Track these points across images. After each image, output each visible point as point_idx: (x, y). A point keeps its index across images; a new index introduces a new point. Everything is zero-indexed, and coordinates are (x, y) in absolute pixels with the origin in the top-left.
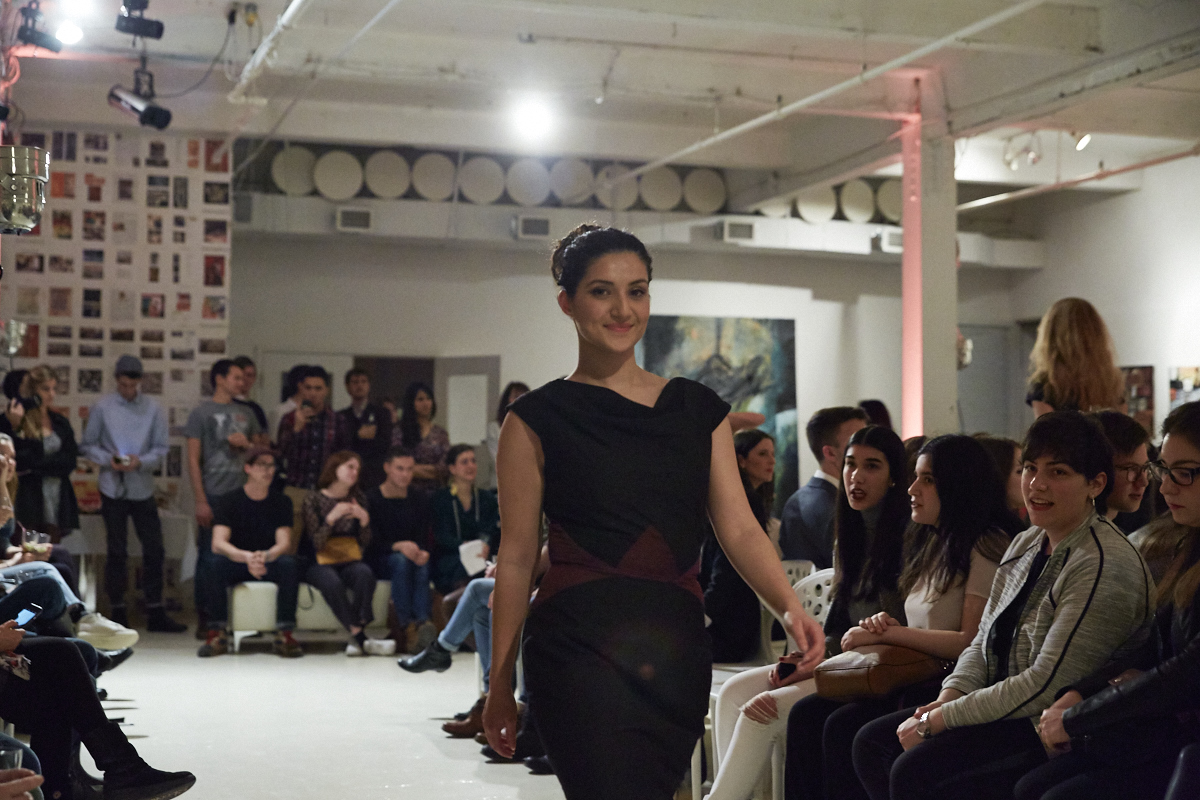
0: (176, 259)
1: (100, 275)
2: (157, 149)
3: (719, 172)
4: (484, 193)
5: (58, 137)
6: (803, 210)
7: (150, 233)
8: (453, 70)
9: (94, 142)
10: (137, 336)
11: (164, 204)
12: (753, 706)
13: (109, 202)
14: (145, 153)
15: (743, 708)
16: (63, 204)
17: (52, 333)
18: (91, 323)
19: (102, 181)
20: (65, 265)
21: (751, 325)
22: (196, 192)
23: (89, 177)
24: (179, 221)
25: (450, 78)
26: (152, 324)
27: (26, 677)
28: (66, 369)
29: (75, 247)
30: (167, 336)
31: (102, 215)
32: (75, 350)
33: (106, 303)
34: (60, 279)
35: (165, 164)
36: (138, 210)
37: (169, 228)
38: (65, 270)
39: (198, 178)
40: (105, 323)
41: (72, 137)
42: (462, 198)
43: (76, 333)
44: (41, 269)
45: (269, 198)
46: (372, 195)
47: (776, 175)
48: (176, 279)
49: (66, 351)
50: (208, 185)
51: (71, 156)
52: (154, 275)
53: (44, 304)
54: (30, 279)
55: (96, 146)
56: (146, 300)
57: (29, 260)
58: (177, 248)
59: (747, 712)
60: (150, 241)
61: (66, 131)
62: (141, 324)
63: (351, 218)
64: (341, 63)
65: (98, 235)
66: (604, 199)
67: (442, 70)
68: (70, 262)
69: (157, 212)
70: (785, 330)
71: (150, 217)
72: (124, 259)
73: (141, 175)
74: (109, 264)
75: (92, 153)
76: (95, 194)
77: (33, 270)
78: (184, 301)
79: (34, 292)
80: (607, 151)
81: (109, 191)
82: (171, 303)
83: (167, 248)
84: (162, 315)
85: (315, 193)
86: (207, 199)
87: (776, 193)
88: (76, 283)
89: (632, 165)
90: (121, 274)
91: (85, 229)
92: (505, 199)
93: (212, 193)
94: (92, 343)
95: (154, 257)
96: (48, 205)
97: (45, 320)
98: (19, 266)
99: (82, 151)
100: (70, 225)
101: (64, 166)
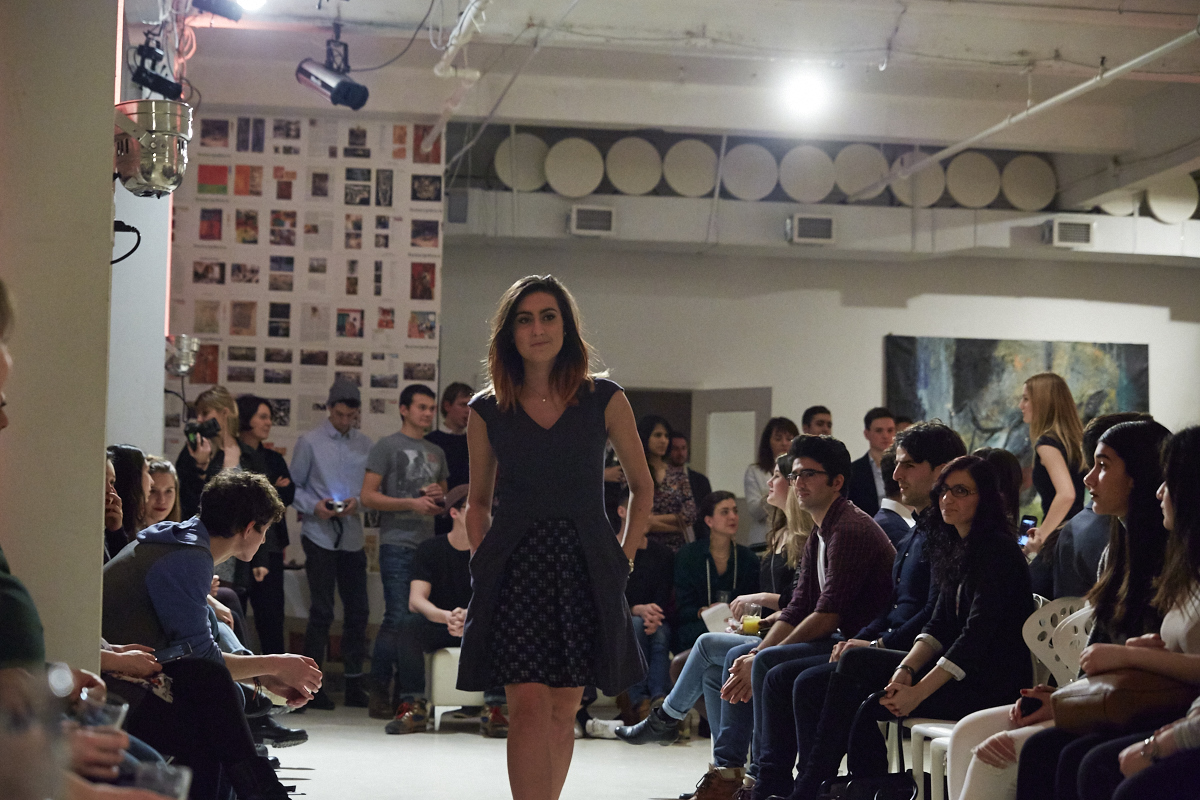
0: (378, 266)
1: (289, 286)
2: (357, 136)
3: (1047, 157)
4: (751, 187)
5: (244, 123)
6: (1156, 206)
7: (348, 236)
8: (704, 35)
9: (285, 129)
10: (332, 359)
11: (365, 202)
12: (987, 747)
13: (301, 200)
14: (343, 142)
15: (976, 750)
16: (247, 203)
17: (233, 357)
18: (278, 343)
19: (293, 175)
20: (249, 275)
21: (1089, 350)
22: (402, 187)
23: (278, 171)
24: (382, 222)
25: (700, 42)
26: (349, 345)
27: (169, 699)
29: (260, 253)
30: (367, 359)
31: (292, 215)
32: (260, 376)
33: (295, 320)
34: (243, 292)
35: (367, 154)
36: (334, 209)
37: (369, 230)
38: (250, 281)
39: (406, 171)
40: (294, 344)
41: (260, 123)
42: (725, 194)
43: (260, 355)
44: (221, 280)
45: (492, 194)
46: (616, 192)
47: (1116, 161)
48: (378, 292)
49: (249, 376)
50: (416, 178)
51: (258, 146)
52: (352, 286)
53: (225, 319)
54: (209, 291)
55: (288, 135)
56: (343, 315)
57: (208, 268)
58: (379, 253)
59: (980, 754)
60: (348, 246)
61: (252, 117)
62: (336, 345)
63: (588, 219)
64: (568, 28)
65: (288, 240)
66: (901, 194)
67: (690, 34)
68: (255, 271)
69: (357, 211)
70: (1135, 358)
71: (348, 217)
72: (317, 268)
73: (338, 168)
74: (300, 274)
75: (282, 142)
76: (284, 192)
77: (212, 281)
78: (387, 317)
79: (214, 307)
80: (901, 132)
81: (301, 187)
82: (372, 320)
83: (368, 254)
84: (361, 334)
85: (546, 188)
86: (415, 196)
87: (1118, 184)
88: (261, 295)
89: (931, 149)
90: (313, 285)
91: (273, 232)
92: (778, 194)
93: (421, 188)
94: (278, 367)
95: (353, 264)
96: (231, 204)
97: (226, 339)
98: (199, 277)
99: (271, 140)
100: (255, 228)
101: (249, 158)
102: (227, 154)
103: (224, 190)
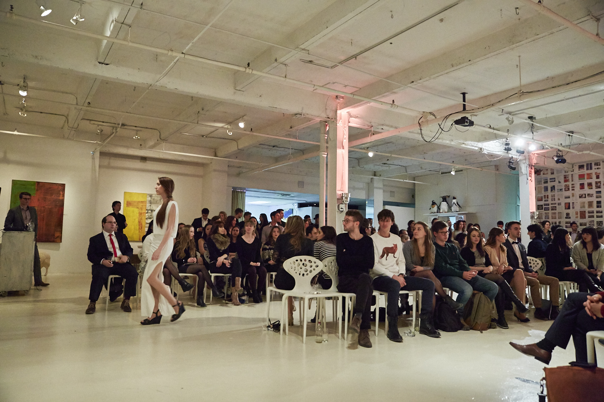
1: (601, 197)
5: (587, 165)
9: (596, 164)
13: (602, 179)
16: (590, 181)
17: (589, 213)
19: (600, 173)
23: (596, 173)
28: (593, 221)
29: (593, 191)
31: (600, 182)
32: (595, 216)
34: (590, 199)
38: (591, 197)
41: (591, 164)
43: (595, 212)
44: (585, 197)
51: (591, 169)
53: (587, 206)
54: (583, 200)
55: (598, 165)
57: (582, 195)
61: (589, 163)
65: (599, 187)
68: (592, 195)
76: (598, 177)
79: (584, 203)
81: (601, 176)
91: (596, 186)
96: (586, 181)
97: (587, 209)
98: (580, 197)
99: (594, 167)
100: (592, 186)
101: (589, 171)
102: (585, 171)
103: (584, 179)
